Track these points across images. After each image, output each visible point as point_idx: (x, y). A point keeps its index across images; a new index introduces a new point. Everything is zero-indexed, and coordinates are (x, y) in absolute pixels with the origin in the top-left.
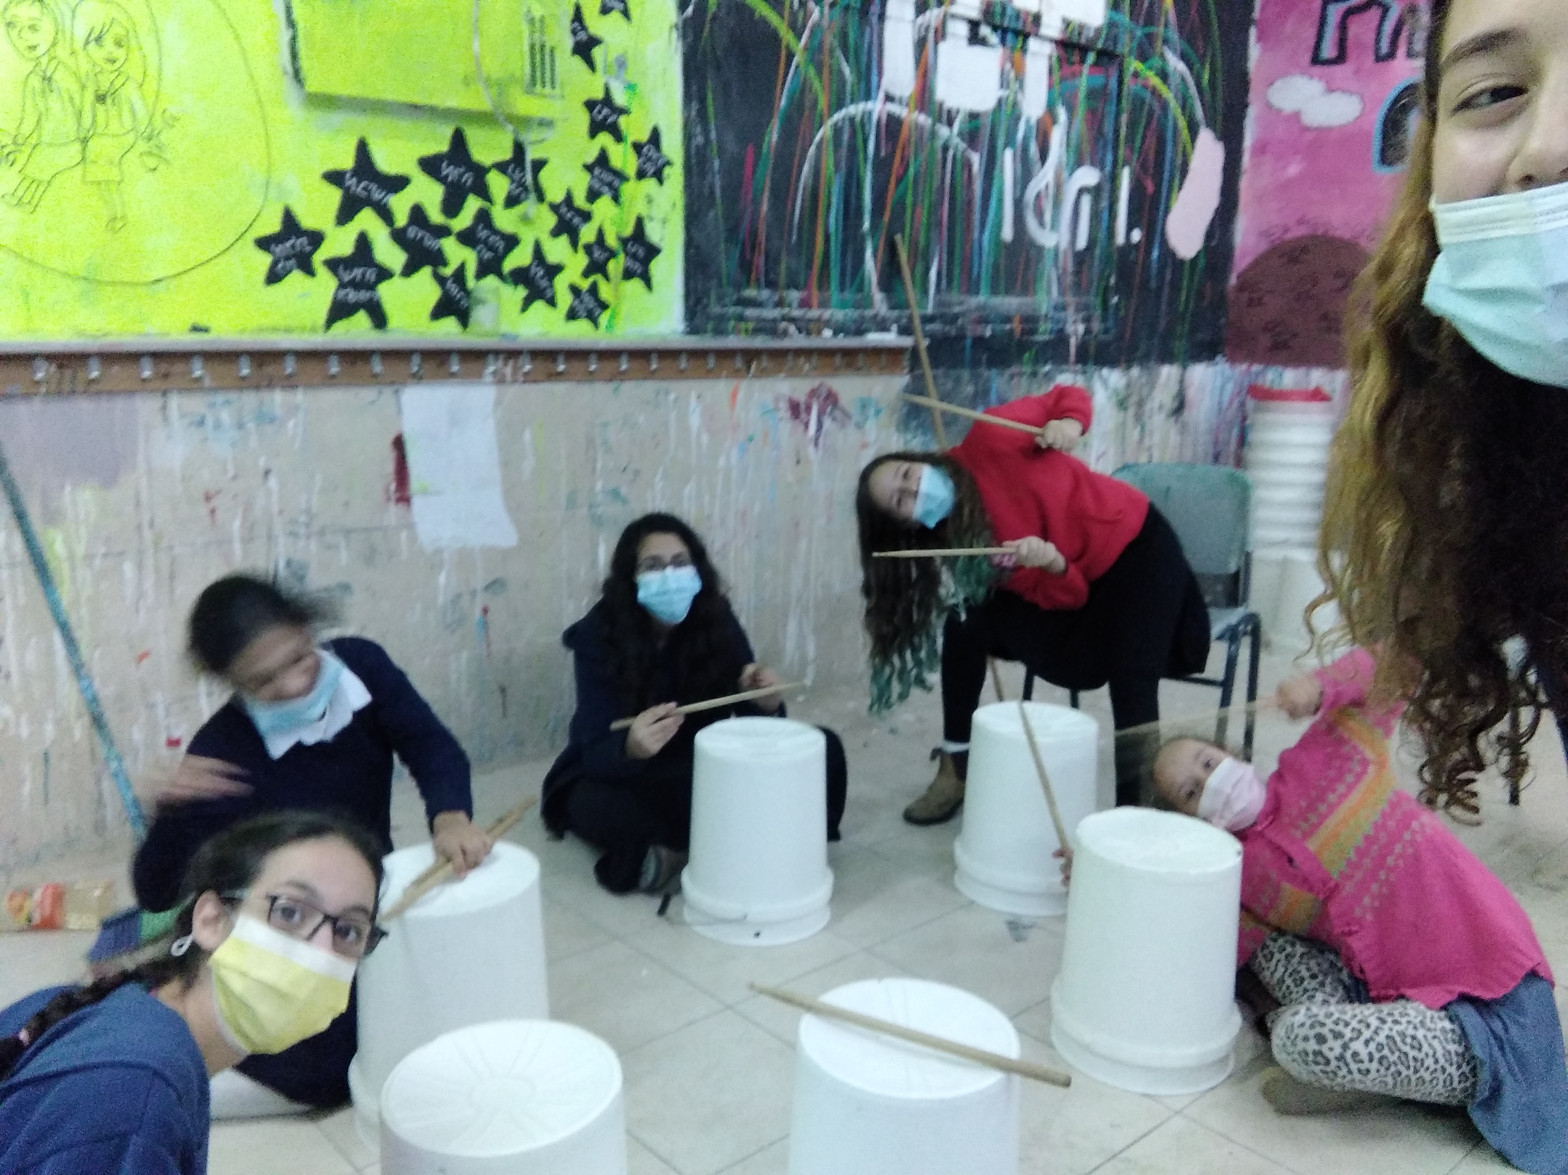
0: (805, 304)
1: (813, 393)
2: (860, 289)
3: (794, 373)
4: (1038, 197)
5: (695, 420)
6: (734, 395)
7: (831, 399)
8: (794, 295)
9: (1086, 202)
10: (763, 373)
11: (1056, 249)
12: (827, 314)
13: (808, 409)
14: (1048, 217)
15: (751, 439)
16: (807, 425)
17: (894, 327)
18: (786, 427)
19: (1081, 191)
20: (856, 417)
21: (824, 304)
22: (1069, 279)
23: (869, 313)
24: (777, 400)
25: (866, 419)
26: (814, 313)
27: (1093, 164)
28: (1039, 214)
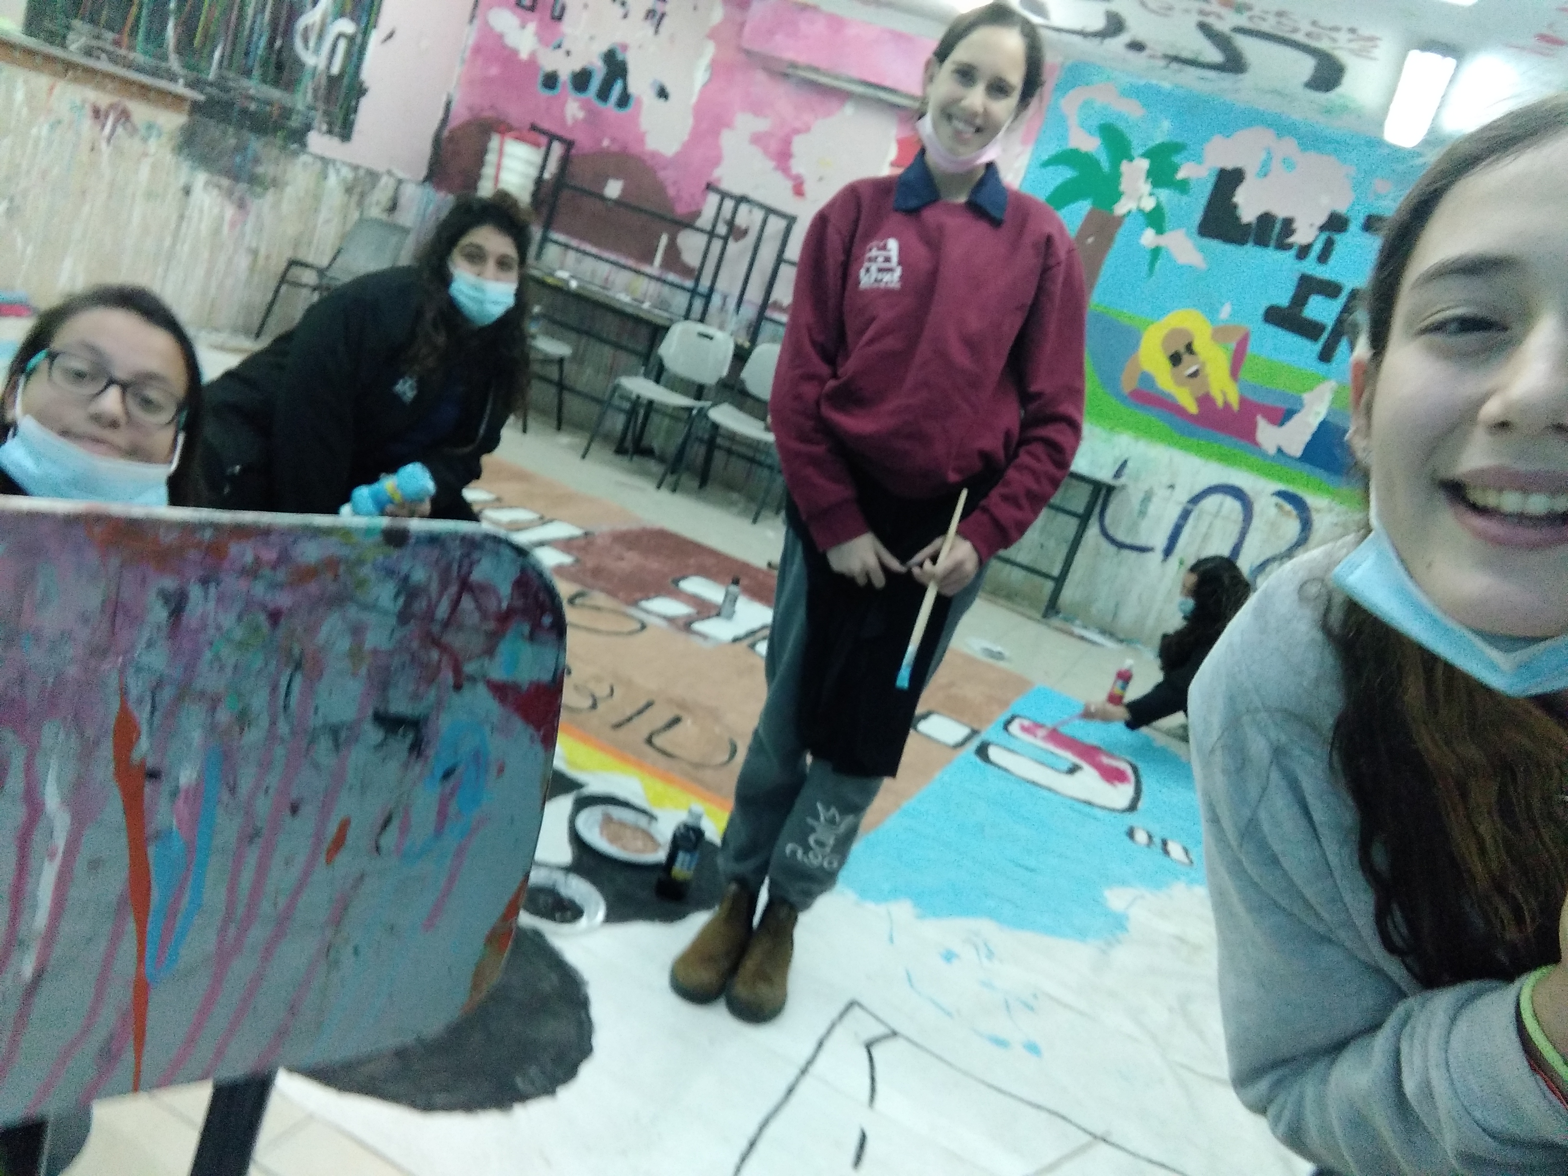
0: (117, 43)
1: (112, 106)
2: (161, 46)
3: (99, 87)
4: (306, 29)
5: (19, 96)
6: (51, 89)
7: (124, 115)
8: (110, 36)
9: (342, 45)
10: (76, 80)
11: (315, 68)
12: (132, 56)
13: (107, 117)
14: (312, 43)
15: (59, 122)
16: (103, 127)
17: (181, 81)
18: (87, 124)
19: (340, 36)
20: (143, 131)
21: (132, 48)
22: (322, 92)
23: (163, 64)
24: (84, 101)
25: (150, 136)
26: (123, 52)
27: (352, 19)
28: (306, 41)
